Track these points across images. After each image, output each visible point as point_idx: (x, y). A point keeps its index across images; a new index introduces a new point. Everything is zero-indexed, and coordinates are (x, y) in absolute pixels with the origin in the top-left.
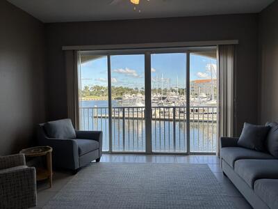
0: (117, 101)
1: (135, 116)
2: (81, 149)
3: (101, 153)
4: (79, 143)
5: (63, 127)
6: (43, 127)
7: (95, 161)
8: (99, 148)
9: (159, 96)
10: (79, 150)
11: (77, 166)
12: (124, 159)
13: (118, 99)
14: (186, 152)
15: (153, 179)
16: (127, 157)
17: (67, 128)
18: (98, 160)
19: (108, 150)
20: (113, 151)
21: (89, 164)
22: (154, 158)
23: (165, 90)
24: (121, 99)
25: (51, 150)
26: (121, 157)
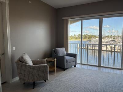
0: (88, 41)
1: (94, 48)
2: (68, 60)
3: (76, 63)
4: (67, 58)
5: (61, 51)
6: (54, 50)
7: (74, 66)
8: (76, 61)
9: (111, 39)
10: (67, 61)
11: (66, 67)
12: (87, 68)
13: (89, 40)
14: (120, 68)
15: (99, 78)
16: (89, 67)
17: (63, 51)
18: (75, 66)
19: (80, 63)
20: (82, 63)
21: (71, 67)
22: (102, 69)
23: (115, 36)
24: (90, 40)
25: (56, 59)
26: (86, 66)
